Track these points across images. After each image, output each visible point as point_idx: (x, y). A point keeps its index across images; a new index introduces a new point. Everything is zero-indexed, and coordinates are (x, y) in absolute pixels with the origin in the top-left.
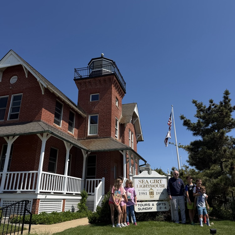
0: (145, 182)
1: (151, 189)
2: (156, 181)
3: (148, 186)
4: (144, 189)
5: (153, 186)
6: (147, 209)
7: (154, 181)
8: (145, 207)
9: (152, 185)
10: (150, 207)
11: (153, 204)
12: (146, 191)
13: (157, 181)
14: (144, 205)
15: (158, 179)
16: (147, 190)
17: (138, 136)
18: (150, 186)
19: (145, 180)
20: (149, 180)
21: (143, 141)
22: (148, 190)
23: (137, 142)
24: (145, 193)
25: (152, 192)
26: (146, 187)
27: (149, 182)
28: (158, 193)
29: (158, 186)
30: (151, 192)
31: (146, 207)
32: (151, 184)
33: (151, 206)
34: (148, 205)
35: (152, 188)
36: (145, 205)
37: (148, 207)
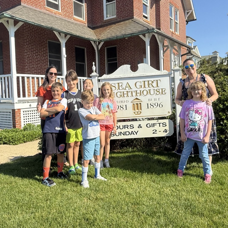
0: (124, 86)
1: (137, 99)
2: (146, 83)
3: (130, 94)
4: (121, 99)
5: (141, 93)
6: (127, 133)
7: (142, 84)
8: (123, 131)
9: (138, 92)
10: (133, 130)
11: (140, 125)
12: (125, 104)
13: (150, 82)
14: (121, 127)
15: (152, 79)
16: (127, 101)
17: (188, 13)
18: (134, 94)
19: (125, 82)
20: (132, 82)
21: (196, 20)
22: (130, 101)
23: (187, 22)
24: (124, 107)
25: (139, 105)
26: (125, 95)
27: (132, 86)
28: (149, 106)
29: (152, 92)
30: (137, 104)
31: (126, 130)
32: (136, 89)
33: (136, 129)
34: (129, 127)
35: (138, 97)
36: (124, 127)
37: (130, 130)
